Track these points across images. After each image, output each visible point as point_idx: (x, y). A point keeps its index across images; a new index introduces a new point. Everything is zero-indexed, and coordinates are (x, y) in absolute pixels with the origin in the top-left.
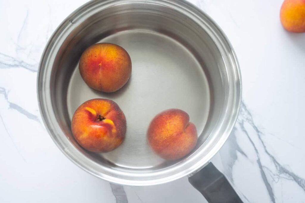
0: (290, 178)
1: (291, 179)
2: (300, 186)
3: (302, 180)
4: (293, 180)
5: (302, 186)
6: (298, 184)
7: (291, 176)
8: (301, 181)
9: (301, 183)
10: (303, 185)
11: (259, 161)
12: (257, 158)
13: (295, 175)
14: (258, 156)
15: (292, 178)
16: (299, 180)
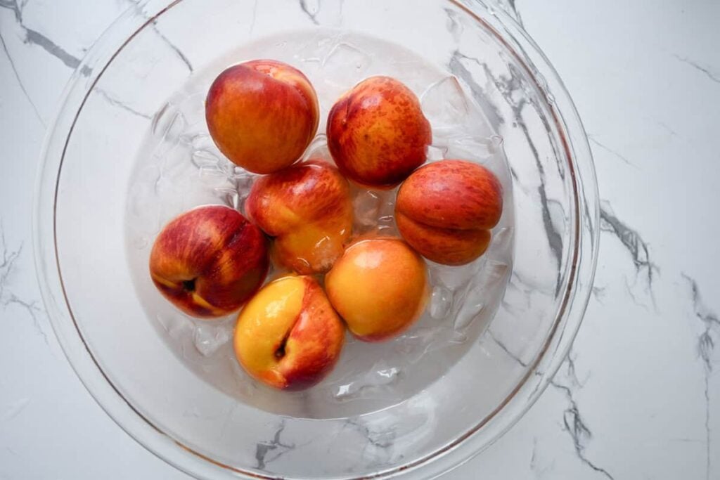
0: (607, 228)
1: (609, 230)
2: (626, 244)
3: (631, 233)
4: (611, 231)
5: (630, 245)
6: (622, 240)
7: (610, 225)
8: (628, 236)
9: (628, 240)
10: (632, 243)
11: (542, 190)
12: (539, 183)
13: (618, 223)
14: (542, 180)
15: (612, 228)
16: (626, 233)
